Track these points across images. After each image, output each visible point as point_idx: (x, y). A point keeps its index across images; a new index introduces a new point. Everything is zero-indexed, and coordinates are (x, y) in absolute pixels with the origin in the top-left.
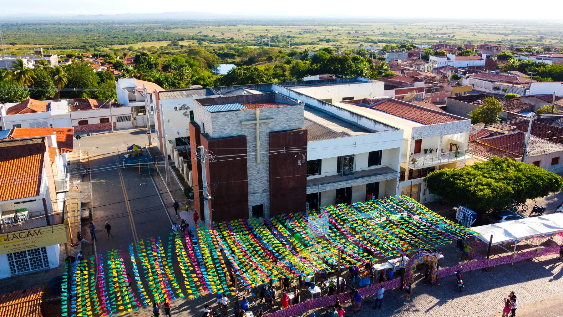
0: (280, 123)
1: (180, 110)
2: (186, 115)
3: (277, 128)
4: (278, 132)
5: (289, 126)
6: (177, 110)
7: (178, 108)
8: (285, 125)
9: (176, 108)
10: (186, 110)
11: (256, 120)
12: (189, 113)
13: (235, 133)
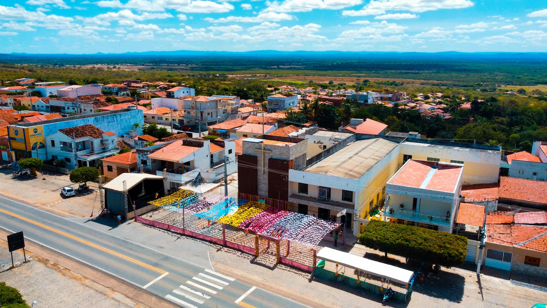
0: (276, 154)
1: (317, 143)
2: (321, 148)
3: (274, 157)
4: (274, 159)
5: (281, 157)
6: (315, 143)
7: (316, 142)
8: (279, 156)
9: (315, 142)
10: (321, 144)
11: (261, 149)
12: (322, 146)
13: (253, 154)
